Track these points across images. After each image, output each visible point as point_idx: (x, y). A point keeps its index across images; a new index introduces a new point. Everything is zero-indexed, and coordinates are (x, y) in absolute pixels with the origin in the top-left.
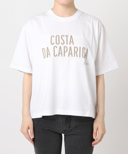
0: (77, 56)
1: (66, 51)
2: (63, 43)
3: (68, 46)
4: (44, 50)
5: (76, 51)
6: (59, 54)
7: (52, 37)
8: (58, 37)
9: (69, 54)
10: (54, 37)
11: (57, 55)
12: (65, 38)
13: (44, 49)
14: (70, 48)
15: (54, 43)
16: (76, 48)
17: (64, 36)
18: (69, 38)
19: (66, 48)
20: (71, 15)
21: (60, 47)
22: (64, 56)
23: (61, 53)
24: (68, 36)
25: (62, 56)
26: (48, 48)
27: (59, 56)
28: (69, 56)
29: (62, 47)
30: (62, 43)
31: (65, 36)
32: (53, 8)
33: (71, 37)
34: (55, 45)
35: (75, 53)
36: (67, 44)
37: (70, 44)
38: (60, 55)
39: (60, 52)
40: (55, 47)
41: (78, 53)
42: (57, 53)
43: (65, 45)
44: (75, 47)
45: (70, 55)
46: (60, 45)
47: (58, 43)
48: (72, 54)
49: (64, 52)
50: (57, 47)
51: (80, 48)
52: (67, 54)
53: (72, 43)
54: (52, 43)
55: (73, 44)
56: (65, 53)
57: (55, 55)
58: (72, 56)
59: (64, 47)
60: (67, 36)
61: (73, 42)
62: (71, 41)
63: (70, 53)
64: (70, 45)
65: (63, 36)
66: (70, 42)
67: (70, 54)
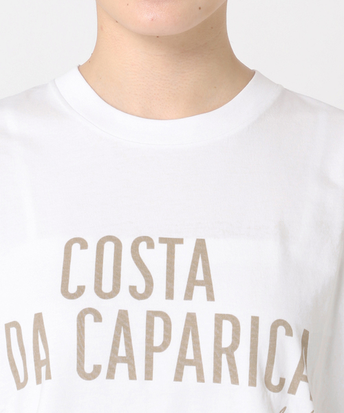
0: (235, 379)
1: (158, 340)
2: (141, 289)
3: (178, 310)
4: (13, 331)
5: (226, 341)
6: (114, 359)
7: (76, 246)
8: (109, 247)
9: (182, 362)
10: (84, 245)
11: (97, 369)
12: (155, 259)
13: (15, 324)
14: (191, 320)
15: (81, 290)
16: (227, 326)
17: (151, 245)
18: (184, 255)
19: (159, 323)
20: (200, 104)
21: (123, 318)
22: (149, 375)
23: (129, 359)
24: (180, 241)
25: (132, 376)
26: (38, 319)
27: (111, 375)
28: (179, 376)
29: (137, 313)
30: (133, 290)
31: (162, 240)
32: (89, 61)
33: (200, 248)
34: (90, 299)
35: (224, 357)
36: (170, 294)
37: (189, 295)
38: (122, 369)
39: (122, 352)
40: (89, 318)
41: (242, 356)
42: (98, 352)
43: (157, 301)
44: (219, 319)
45: (190, 371)
46: (124, 300)
47: (107, 287)
48: (197, 362)
49: (150, 349)
50: (98, 318)
51: (255, 321)
52: (165, 362)
53: (200, 291)
54: (72, 289)
55: (210, 297)
56: (156, 355)
57: (88, 369)
58: (200, 378)
59: (151, 316)
60: (171, 243)
61: (208, 283)
62: (200, 276)
63: (190, 355)
64: (190, 307)
65: (143, 245)
66: (192, 282)
67: (190, 363)
